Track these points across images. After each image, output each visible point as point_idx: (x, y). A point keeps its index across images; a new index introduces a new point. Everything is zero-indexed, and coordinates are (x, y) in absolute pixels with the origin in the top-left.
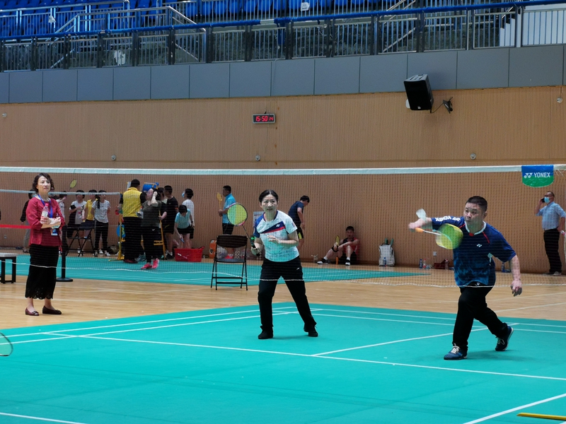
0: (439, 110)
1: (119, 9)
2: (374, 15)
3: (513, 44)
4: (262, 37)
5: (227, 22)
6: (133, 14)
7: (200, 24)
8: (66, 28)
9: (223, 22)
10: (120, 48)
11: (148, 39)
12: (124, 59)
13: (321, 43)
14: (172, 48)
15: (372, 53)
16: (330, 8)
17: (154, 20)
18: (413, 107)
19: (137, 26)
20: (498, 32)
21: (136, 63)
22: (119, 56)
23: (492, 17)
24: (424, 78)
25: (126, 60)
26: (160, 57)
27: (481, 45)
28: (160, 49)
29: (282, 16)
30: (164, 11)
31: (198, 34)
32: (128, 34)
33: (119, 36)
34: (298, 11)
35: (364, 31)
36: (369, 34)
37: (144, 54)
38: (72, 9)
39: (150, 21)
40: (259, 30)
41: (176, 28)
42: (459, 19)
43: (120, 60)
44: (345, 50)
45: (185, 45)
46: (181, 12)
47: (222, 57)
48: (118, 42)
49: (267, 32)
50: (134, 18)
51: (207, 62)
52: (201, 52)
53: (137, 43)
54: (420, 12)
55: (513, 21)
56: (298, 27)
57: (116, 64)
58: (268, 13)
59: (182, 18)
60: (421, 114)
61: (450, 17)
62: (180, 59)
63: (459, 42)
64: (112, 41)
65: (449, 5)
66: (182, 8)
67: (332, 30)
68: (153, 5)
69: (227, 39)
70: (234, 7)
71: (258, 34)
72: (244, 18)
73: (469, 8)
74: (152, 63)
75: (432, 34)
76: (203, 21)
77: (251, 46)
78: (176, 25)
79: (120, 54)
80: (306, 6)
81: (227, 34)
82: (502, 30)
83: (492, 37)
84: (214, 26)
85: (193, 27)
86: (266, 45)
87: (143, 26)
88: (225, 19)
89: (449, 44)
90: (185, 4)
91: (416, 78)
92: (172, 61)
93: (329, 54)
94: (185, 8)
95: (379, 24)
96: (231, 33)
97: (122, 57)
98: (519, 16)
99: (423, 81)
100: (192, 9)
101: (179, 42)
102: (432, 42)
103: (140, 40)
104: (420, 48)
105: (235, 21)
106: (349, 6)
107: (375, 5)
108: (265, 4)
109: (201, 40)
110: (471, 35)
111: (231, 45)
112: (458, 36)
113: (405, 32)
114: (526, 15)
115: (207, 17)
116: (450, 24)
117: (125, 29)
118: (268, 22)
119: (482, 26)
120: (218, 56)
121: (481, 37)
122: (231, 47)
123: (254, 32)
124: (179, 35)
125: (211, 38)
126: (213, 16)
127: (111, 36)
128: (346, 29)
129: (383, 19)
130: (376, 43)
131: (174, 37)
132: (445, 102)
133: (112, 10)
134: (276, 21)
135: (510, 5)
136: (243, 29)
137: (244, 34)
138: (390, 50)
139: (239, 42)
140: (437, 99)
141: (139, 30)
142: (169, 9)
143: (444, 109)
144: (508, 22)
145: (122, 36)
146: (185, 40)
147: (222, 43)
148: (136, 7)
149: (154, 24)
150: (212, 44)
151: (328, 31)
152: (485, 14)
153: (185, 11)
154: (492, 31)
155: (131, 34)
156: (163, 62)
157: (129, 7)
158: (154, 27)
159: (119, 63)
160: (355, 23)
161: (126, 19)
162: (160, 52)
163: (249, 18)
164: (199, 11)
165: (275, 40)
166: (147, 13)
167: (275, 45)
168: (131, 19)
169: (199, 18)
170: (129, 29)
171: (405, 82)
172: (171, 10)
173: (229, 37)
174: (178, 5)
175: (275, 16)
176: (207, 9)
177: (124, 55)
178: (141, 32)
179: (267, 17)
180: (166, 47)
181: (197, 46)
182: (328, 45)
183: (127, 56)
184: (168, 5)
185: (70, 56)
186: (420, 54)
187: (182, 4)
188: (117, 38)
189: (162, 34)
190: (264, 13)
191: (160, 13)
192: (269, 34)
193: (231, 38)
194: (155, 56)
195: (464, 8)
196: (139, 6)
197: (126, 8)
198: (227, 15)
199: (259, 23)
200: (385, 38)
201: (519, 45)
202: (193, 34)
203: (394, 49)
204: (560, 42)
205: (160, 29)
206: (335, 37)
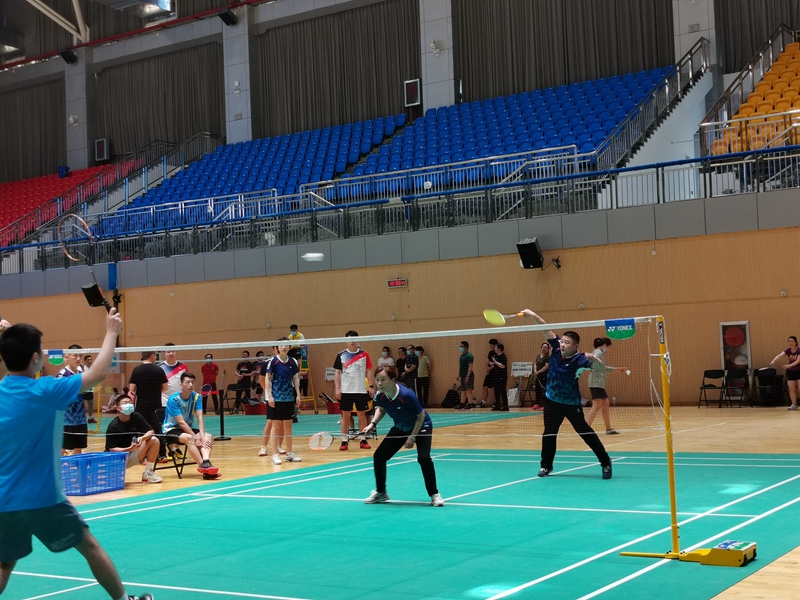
0: (549, 267)
1: (268, 197)
2: (487, 189)
3: (609, 207)
4: (392, 213)
5: (361, 202)
6: (280, 200)
7: (338, 205)
8: (223, 216)
10: (270, 230)
11: (294, 222)
12: (274, 240)
13: (442, 215)
14: (314, 227)
15: (487, 222)
16: (449, 185)
17: (298, 205)
18: (526, 266)
19: (284, 211)
20: (595, 197)
21: (284, 243)
22: (270, 237)
23: (590, 184)
24: (533, 241)
25: (276, 241)
26: (305, 236)
27: (582, 209)
28: (304, 229)
29: (409, 194)
30: (307, 196)
31: (336, 214)
32: (277, 218)
33: (268, 220)
34: (422, 189)
35: (480, 203)
36: (484, 205)
37: (291, 234)
38: (228, 199)
39: (295, 206)
40: (389, 207)
41: (317, 210)
42: (560, 188)
43: (270, 241)
44: (464, 220)
45: (326, 224)
46: (321, 196)
47: (358, 233)
48: (268, 225)
49: (395, 208)
50: (281, 204)
51: (345, 238)
52: (339, 230)
53: (284, 225)
54: (526, 184)
55: (608, 186)
56: (422, 202)
57: (267, 244)
58: (396, 193)
59: (322, 202)
60: (534, 272)
61: (545, 188)
62: (322, 237)
63: (562, 208)
64: (263, 225)
65: (552, 176)
66: (322, 193)
67: (451, 204)
68: (297, 191)
69: (361, 217)
70: (367, 189)
71: (388, 211)
72: (376, 198)
73: (569, 178)
74: (297, 241)
75: (538, 202)
76: (341, 203)
77: (382, 222)
78: (317, 208)
79: (270, 235)
80: (428, 185)
81: (361, 213)
82: (599, 195)
83: (590, 201)
84: (349, 206)
85: (332, 208)
86: (396, 220)
87: (289, 210)
88: (360, 200)
89: (553, 210)
91: (527, 241)
92: (315, 239)
93: (451, 224)
94: (325, 193)
95: (492, 196)
96: (365, 212)
97: (272, 238)
98: (613, 182)
99: (533, 243)
100: (331, 193)
101: (320, 222)
102: (538, 209)
103: (286, 223)
104: (528, 214)
105: (368, 201)
106: (466, 182)
107: (488, 180)
108: (394, 186)
109: (339, 219)
110: (572, 201)
111: (365, 222)
112: (561, 202)
113: (515, 202)
114: (619, 180)
115: (344, 199)
116: (554, 193)
117: (274, 214)
118: (395, 201)
119: (581, 192)
120: (354, 232)
121: (581, 202)
122: (365, 224)
123: (384, 210)
124: (320, 216)
125: (348, 217)
126: (349, 198)
127: (262, 221)
128: (463, 202)
129: (495, 191)
130: (491, 211)
131: (316, 219)
132: (553, 260)
133: (262, 198)
134: (403, 199)
135: (605, 173)
136: (375, 207)
137: (376, 211)
138: (503, 218)
139: (372, 218)
140: (547, 258)
141: (286, 214)
142: (311, 194)
143: (553, 266)
144: (604, 187)
145: (272, 220)
146: (325, 220)
147: (357, 221)
148: (283, 194)
149: (298, 208)
150: (348, 224)
151: (448, 205)
153: (325, 195)
154: (590, 196)
155: (279, 218)
156: (307, 240)
157: (276, 194)
158: (298, 210)
159: (270, 243)
160: (471, 196)
161: (275, 205)
162: (304, 232)
163: (379, 198)
164: (337, 195)
165: (403, 215)
166: (293, 198)
167: (403, 219)
168: (278, 205)
169: (337, 200)
170: (277, 213)
171: (519, 247)
172: (313, 195)
173: (363, 215)
174: (319, 190)
175: (402, 195)
176: (343, 192)
177: (274, 236)
178: (288, 215)
179: (396, 196)
180: (309, 227)
181: (336, 224)
182: (448, 217)
183: (276, 237)
184: (310, 191)
185: (226, 240)
186: (529, 220)
187: (322, 189)
188: (267, 222)
189: (305, 216)
190: (392, 193)
191: (303, 198)
192: (398, 211)
193: (365, 216)
194: (301, 235)
195: (565, 178)
196: (285, 193)
197: (274, 196)
198: (362, 196)
199: (388, 201)
200: (498, 208)
201: (615, 207)
202: (333, 214)
203: (507, 217)
204: (651, 202)
205: (303, 212)
206: (454, 210)
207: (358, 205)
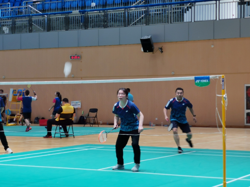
0: (157, 52)
1: (5, 7)
2: (125, 8)
3: (190, 21)
4: (73, 19)
5: (56, 12)
6: (12, 9)
7: (44, 13)
9: (55, 12)
10: (6, 25)
11: (19, 21)
12: (8, 31)
13: (101, 21)
14: (31, 25)
15: (125, 26)
16: (105, 5)
17: (22, 12)
18: (145, 51)
19: (14, 15)
20: (183, 15)
21: (13, 32)
22: (6, 29)
23: (180, 8)
24: (149, 37)
25: (9, 31)
26: (25, 29)
27: (176, 21)
28: (25, 26)
29: (83, 9)
30: (27, 8)
31: (43, 18)
32: (10, 19)
33: (5, 20)
34: (90, 7)
35: (121, 16)
36: (123, 17)
37: (17, 28)
39: (20, 13)
40: (72, 16)
41: (32, 16)
42: (165, 9)
43: (6, 31)
44: (112, 25)
45: (37, 23)
46: (35, 8)
47: (55, 29)
48: (5, 22)
49: (75, 16)
50: (12, 11)
51: (48, 31)
52: (44, 27)
53: (14, 23)
54: (147, 6)
55: (190, 10)
56: (90, 14)
57: (4, 33)
58: (76, 8)
59: (35, 11)
60: (148, 54)
61: (161, 9)
62: (35, 30)
63: (165, 20)
64: (2, 22)
65: (161, 3)
66: (35, 6)
67: (106, 16)
68: (21, 5)
69: (57, 20)
70: (60, 6)
71: (71, 18)
72: (65, 10)
73: (170, 4)
74: (21, 32)
75: (153, 16)
76: (45, 12)
77: (68, 24)
78: (32, 14)
79: (6, 28)
80: (93, 4)
81: (57, 18)
82: (185, 14)
83: (180, 17)
84: (50, 14)
85: (40, 15)
86: (75, 23)
87: (17, 15)
88: (56, 11)
89: (161, 21)
90: (37, 4)
91: (146, 37)
92: (31, 31)
93: (105, 26)
94: (36, 6)
95: (128, 12)
96: (59, 18)
97: (7, 30)
98: (193, 7)
99: (149, 39)
100: (40, 6)
101: (34, 22)
102: (153, 21)
103: (15, 22)
104: (147, 23)
105: (60, 12)
106: (114, 4)
107: (126, 3)
108: (75, 4)
109: (44, 21)
110: (171, 17)
111: (58, 23)
112: (165, 17)
113: (140, 16)
114: (196, 7)
115: (47, 10)
116: (161, 12)
117: (8, 17)
118: (76, 12)
119: (176, 12)
120: (53, 28)
121: (176, 17)
122: (59, 24)
123: (69, 17)
124: (34, 19)
125: (49, 20)
126: (50, 10)
127: (2, 20)
128: (113, 15)
129: (130, 10)
130: (127, 21)
131: (31, 20)
132: (159, 48)
133: (2, 8)
134: (80, 12)
135: (188, 2)
136: (64, 15)
137: (65, 18)
138: (133, 24)
139: (63, 21)
140: (156, 47)
141: (15, 17)
142: (29, 7)
143: (159, 51)
144: (188, 10)
145: (7, 20)
146: (37, 21)
147: (54, 22)
148: (13, 6)
149: (22, 14)
150: (50, 23)
151: (104, 16)
152: (177, 7)
153: (36, 8)
154: (180, 15)
155: (11, 19)
156: (26, 32)
157: (10, 6)
158: (22, 15)
159: (6, 33)
160: (117, 12)
161: (9, 12)
162: (25, 27)
163: (67, 10)
164: (43, 8)
165: (80, 21)
166: (19, 9)
167: (80, 23)
168: (11, 12)
169: (43, 11)
170: (10, 16)
171: (142, 40)
172: (30, 7)
173: (57, 19)
174: (33, 5)
175: (79, 9)
176: (47, 6)
177: (8, 29)
178: (16, 18)
179: (76, 10)
180: (28, 25)
181: (43, 24)
182: (104, 23)
183: (9, 29)
184: (28, 5)
186: (147, 26)
187: (35, 4)
188: (4, 21)
189: (26, 18)
190: (74, 8)
191: (24, 9)
192: (77, 18)
193: (59, 20)
194: (23, 29)
195: (167, 4)
196: (15, 5)
197: (8, 7)
198: (57, 9)
199: (72, 13)
200: (131, 19)
201: (193, 21)
202: (41, 18)
203: (135, 24)
204: (212, 19)
205: (25, 16)
206: (107, 19)
207: (55, 14)
